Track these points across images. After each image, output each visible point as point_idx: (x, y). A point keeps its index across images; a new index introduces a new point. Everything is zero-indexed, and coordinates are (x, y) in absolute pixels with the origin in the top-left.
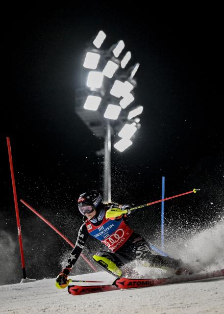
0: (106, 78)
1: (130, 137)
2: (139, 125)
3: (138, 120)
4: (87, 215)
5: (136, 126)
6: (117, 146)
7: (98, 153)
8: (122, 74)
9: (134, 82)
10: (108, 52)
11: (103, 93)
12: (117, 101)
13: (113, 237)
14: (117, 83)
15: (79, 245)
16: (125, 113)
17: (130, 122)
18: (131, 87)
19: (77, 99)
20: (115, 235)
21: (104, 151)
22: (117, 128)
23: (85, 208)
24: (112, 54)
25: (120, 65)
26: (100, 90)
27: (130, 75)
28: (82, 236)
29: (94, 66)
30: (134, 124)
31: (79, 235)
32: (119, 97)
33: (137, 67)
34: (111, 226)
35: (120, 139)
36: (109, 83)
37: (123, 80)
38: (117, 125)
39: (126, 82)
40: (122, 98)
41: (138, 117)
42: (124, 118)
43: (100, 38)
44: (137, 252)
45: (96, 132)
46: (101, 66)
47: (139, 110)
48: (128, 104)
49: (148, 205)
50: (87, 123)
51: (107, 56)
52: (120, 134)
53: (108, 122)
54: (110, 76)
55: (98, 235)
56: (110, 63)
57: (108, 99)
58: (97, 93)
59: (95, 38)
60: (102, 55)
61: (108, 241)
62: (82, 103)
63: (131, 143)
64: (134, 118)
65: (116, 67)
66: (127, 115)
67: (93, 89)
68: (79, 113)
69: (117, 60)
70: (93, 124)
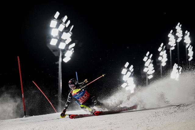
0: (59, 31)
1: (70, 56)
2: (73, 51)
3: (73, 49)
4: (72, 88)
5: (72, 52)
6: (64, 60)
7: (56, 63)
8: (66, 30)
9: (71, 33)
10: (61, 20)
11: (58, 38)
12: (64, 41)
13: (83, 97)
14: (64, 33)
15: (69, 101)
16: (68, 46)
17: (70, 50)
18: (70, 35)
19: (47, 40)
20: (84, 96)
21: (59, 62)
22: (64, 52)
23: (71, 85)
24: (62, 21)
25: (66, 26)
26: (57, 36)
27: (70, 30)
28: (70, 98)
29: (55, 26)
30: (71, 51)
31: (68, 97)
32: (65, 39)
33: (73, 26)
34: (82, 93)
35: (65, 57)
36: (61, 33)
37: (67, 32)
38: (64, 51)
39: (68, 33)
40: (66, 40)
41: (73, 48)
42: (67, 48)
43: (57, 14)
44: (95, 102)
45: (55, 54)
46: (58, 26)
47: (74, 45)
48: (69, 42)
49: (87, 85)
50: (52, 51)
51: (60, 22)
52: (65, 55)
53: (61, 50)
54: (61, 31)
55: (77, 97)
56: (61, 25)
57: (60, 40)
58: (56, 38)
59: (55, 15)
60: (58, 22)
61: (81, 99)
62: (49, 42)
63: (70, 59)
64: (71, 48)
65: (64, 27)
66: (68, 47)
67: (54, 36)
68: (48, 46)
69: (64, 24)
70: (54, 51)
